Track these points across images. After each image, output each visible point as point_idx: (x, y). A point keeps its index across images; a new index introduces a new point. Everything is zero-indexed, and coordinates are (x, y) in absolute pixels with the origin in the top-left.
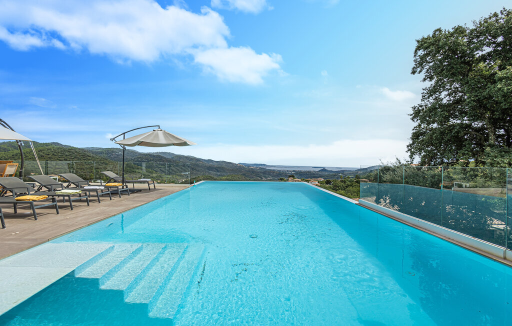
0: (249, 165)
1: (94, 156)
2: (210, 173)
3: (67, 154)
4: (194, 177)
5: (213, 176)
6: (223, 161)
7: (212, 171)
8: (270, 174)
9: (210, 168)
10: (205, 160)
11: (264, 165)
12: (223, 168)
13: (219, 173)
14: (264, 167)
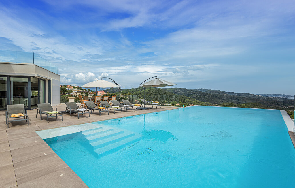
0: (267, 96)
1: (167, 92)
2: (232, 101)
3: (157, 91)
4: (220, 103)
5: (234, 103)
6: (243, 93)
7: (234, 99)
8: (291, 103)
9: (232, 98)
10: (228, 93)
11: (284, 95)
12: (242, 97)
13: (239, 102)
14: (284, 97)
